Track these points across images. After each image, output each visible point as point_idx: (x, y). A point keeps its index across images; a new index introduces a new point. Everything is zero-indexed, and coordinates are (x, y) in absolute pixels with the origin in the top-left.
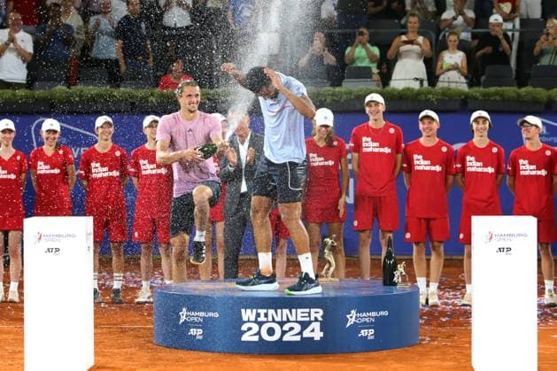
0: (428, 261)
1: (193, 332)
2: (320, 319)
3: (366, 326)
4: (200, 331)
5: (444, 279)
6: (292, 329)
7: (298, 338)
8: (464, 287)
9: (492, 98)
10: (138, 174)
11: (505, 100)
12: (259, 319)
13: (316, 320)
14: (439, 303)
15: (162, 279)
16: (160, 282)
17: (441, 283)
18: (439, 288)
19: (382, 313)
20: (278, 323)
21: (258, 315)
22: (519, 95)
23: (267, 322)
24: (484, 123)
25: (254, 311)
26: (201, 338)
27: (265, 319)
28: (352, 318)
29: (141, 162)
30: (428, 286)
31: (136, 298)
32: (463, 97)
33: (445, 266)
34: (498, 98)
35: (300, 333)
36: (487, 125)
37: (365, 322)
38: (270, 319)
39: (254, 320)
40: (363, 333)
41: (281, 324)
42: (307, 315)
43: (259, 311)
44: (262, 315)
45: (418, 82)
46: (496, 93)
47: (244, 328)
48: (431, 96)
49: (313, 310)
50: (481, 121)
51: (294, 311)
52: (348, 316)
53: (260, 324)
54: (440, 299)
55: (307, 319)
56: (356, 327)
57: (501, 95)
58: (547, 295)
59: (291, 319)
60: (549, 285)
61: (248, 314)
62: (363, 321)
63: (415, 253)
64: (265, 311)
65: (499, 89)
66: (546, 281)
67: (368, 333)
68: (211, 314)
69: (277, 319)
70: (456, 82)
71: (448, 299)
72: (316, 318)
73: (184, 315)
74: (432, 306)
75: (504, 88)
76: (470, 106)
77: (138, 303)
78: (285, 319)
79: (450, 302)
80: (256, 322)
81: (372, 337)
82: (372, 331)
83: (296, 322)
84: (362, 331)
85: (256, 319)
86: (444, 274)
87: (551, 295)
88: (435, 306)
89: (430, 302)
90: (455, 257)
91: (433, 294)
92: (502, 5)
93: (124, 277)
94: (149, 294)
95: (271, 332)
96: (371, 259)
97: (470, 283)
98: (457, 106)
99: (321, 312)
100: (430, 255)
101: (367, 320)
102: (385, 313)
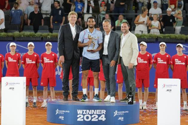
0: (143, 94)
1: (60, 117)
2: (105, 113)
3: (121, 116)
4: (63, 117)
5: (149, 100)
6: (95, 117)
7: (97, 120)
8: (156, 103)
9: (167, 38)
10: (43, 62)
11: (171, 38)
12: (83, 113)
13: (103, 114)
14: (147, 108)
15: (51, 99)
16: (50, 100)
17: (148, 102)
18: (147, 103)
19: (126, 112)
20: (90, 115)
21: (83, 112)
22: (176, 37)
23: (86, 114)
24: (164, 46)
25: (82, 110)
26: (63, 119)
27: (86, 113)
28: (116, 113)
29: (44, 58)
30: (143, 102)
31: (42, 105)
32: (156, 37)
33: (149, 96)
34: (168, 38)
35: (98, 118)
36: (165, 47)
37: (120, 115)
38: (87, 113)
39: (81, 113)
40: (120, 118)
41: (91, 115)
42: (100, 112)
43: (84, 110)
44: (85, 112)
45: (141, 32)
46: (168, 36)
47: (78, 116)
48: (145, 37)
49: (102, 111)
50: (162, 46)
51: (95, 110)
52: (114, 113)
53: (84, 115)
54: (147, 107)
55: (100, 113)
56: (117, 117)
57: (170, 37)
58: (184, 107)
59: (94, 114)
60: (185, 103)
61: (79, 112)
62: (120, 114)
63: (138, 91)
64: (86, 110)
65: (169, 35)
66: (184, 102)
67: (121, 119)
68: (67, 111)
69: (90, 113)
70: (156, 32)
71: (150, 107)
72: (103, 113)
73: (57, 112)
74: (144, 110)
75: (171, 34)
76: (159, 40)
77: (42, 107)
78: (92, 113)
79: (150, 108)
80: (82, 114)
81: (123, 120)
82: (123, 118)
83: (96, 114)
84: (119, 118)
85: (82, 113)
86: (149, 99)
87: (186, 107)
88: (145, 110)
89: (144, 108)
90: (153, 93)
91: (144, 105)
92: (171, 6)
93: (37, 98)
94: (46, 104)
95: (87, 118)
96: (123, 93)
97: (157, 102)
98: (154, 40)
99: (105, 111)
100: (144, 92)
101: (121, 114)
102: (127, 112)
